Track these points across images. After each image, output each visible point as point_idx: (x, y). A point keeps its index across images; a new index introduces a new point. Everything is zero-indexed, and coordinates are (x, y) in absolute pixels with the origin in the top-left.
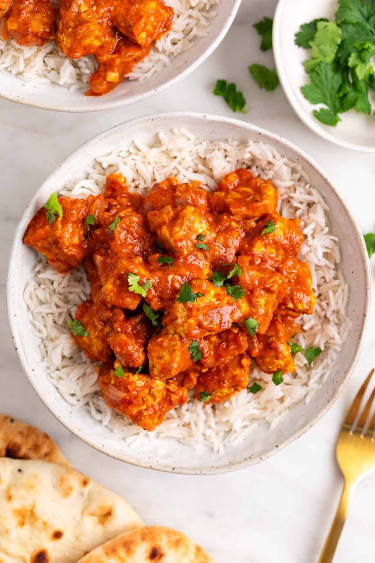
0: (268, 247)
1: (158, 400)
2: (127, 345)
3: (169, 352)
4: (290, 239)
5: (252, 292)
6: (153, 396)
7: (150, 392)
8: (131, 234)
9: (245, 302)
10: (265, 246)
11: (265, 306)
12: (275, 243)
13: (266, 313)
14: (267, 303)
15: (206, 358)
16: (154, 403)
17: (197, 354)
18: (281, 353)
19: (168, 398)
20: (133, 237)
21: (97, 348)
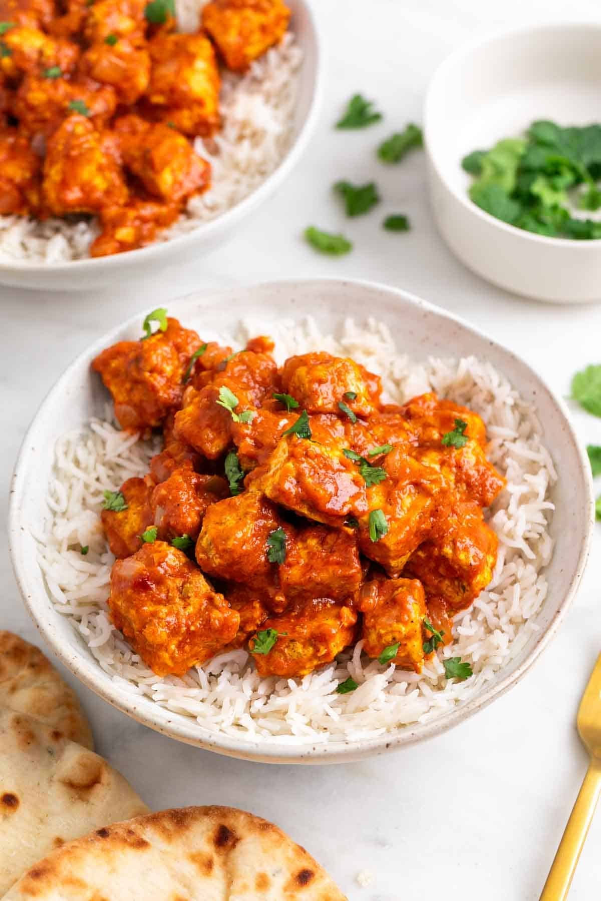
0: (445, 469)
1: (191, 609)
2: (178, 489)
3: (237, 516)
4: (483, 474)
5: (396, 482)
6: (185, 598)
7: (183, 586)
8: (252, 373)
9: (380, 494)
10: (442, 463)
11: (409, 510)
12: (459, 467)
13: (407, 522)
14: (413, 507)
15: (290, 565)
16: (182, 610)
17: (277, 551)
18: (407, 612)
19: (207, 613)
20: (253, 378)
21: (132, 528)
